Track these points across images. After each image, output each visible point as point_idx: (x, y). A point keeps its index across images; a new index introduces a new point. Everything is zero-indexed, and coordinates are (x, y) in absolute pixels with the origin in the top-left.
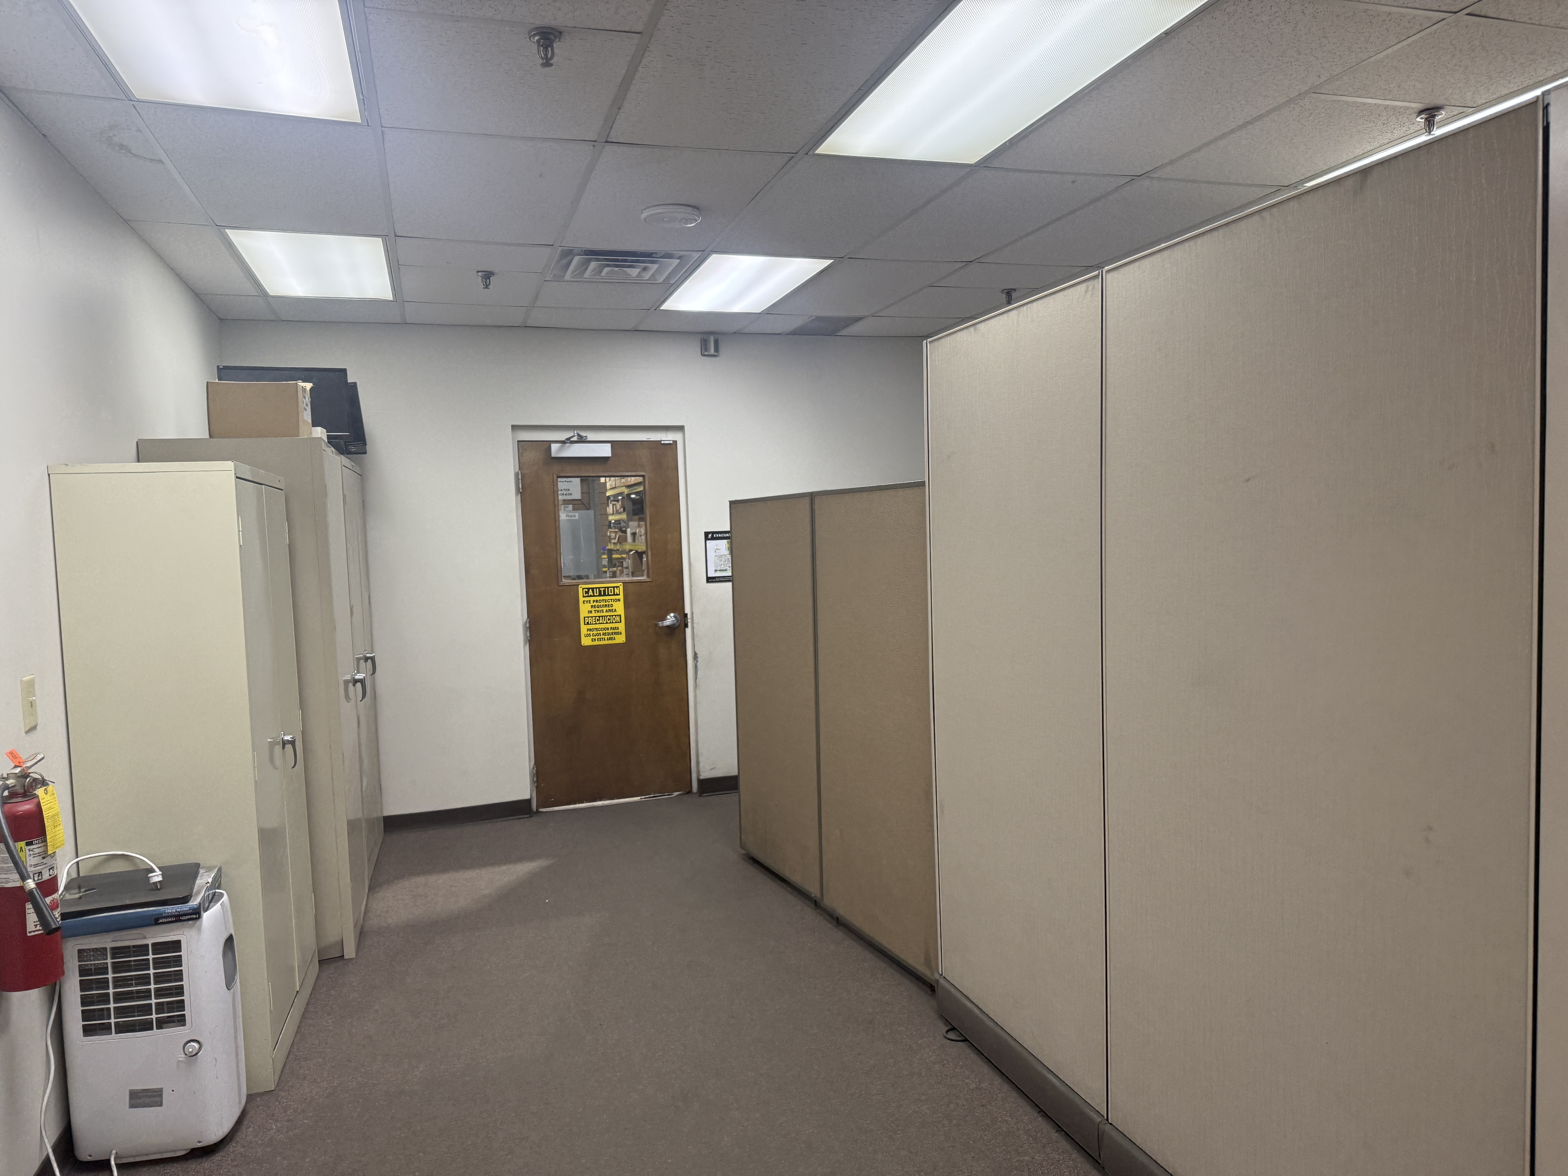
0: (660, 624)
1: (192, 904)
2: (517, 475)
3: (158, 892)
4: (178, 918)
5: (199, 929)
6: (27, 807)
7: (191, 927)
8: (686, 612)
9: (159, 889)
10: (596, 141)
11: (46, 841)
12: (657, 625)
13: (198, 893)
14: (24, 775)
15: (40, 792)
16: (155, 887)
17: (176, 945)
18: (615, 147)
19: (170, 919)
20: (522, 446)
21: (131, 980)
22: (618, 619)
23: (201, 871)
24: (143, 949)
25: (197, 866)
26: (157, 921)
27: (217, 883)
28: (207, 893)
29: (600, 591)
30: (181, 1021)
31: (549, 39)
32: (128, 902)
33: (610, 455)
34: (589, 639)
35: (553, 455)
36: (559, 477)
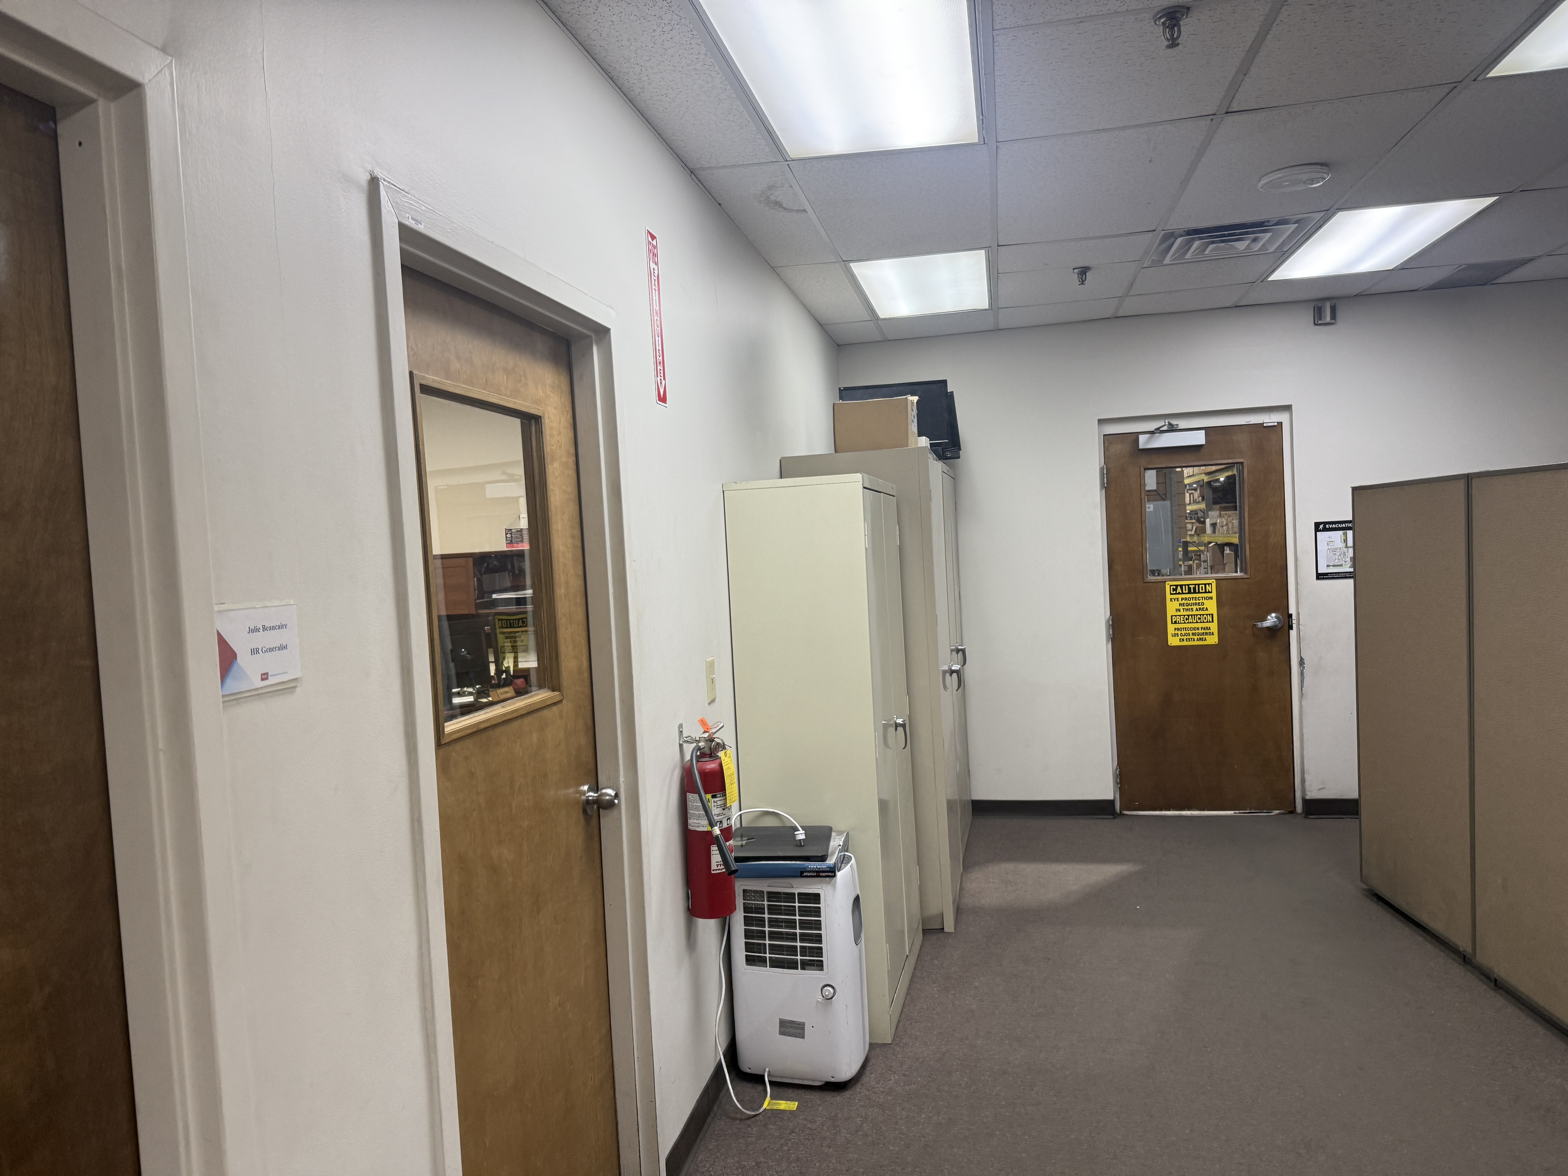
0: (1259, 624)
1: (829, 863)
2: (1102, 469)
3: (802, 848)
4: (818, 874)
5: (834, 886)
6: (711, 766)
7: (829, 883)
8: (1290, 612)
9: (803, 846)
10: (1214, 115)
11: (726, 795)
12: (1255, 625)
13: (833, 853)
14: (711, 740)
15: (721, 754)
16: (799, 844)
17: (816, 898)
18: (1236, 116)
19: (811, 874)
20: (1109, 440)
21: (781, 922)
22: (1210, 618)
23: (833, 834)
24: (790, 897)
25: (830, 829)
26: (801, 874)
27: (845, 847)
28: (840, 854)
29: (1189, 589)
30: (819, 965)
31: (1175, 18)
32: (780, 854)
33: (1204, 443)
34: (1177, 639)
35: (1141, 447)
36: (1145, 469)
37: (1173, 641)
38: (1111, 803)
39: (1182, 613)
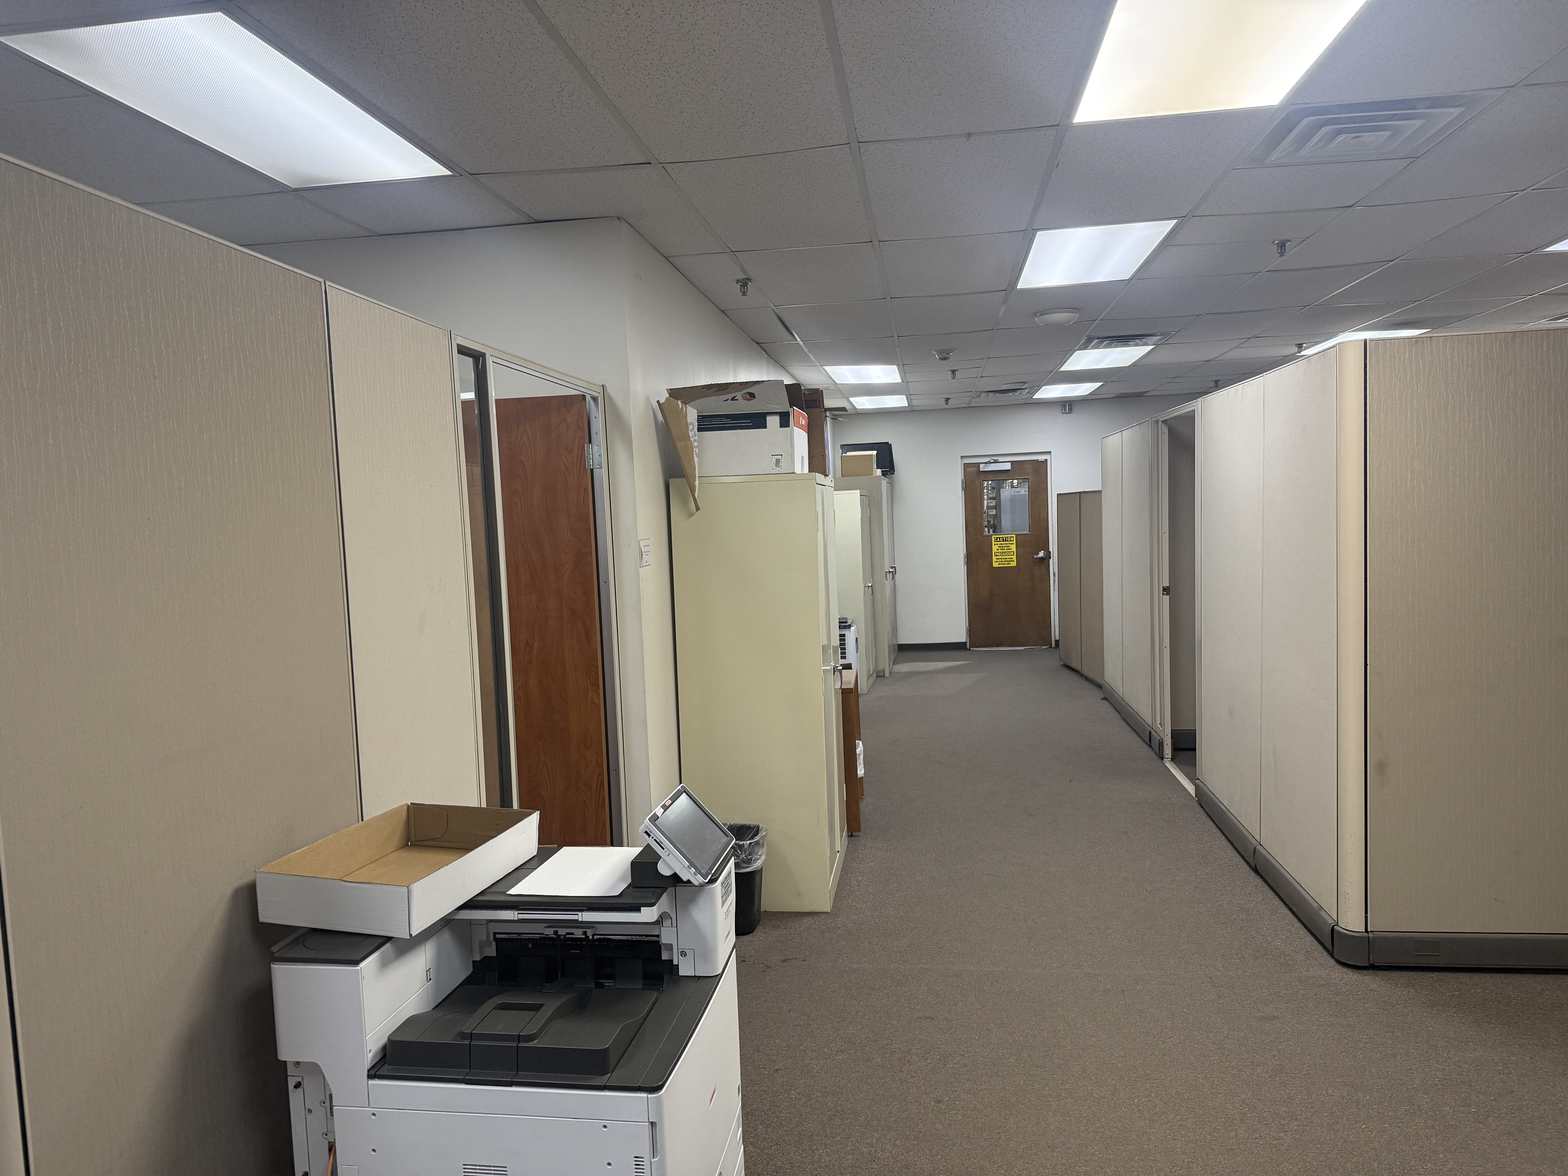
0: (1035, 557)
1: (848, 624)
2: (963, 480)
4: (845, 627)
5: (850, 632)
8: (1050, 551)
12: (1033, 557)
17: (844, 635)
20: (966, 466)
22: (1012, 553)
27: (852, 622)
29: (1003, 539)
30: (845, 658)
33: (1010, 469)
34: (997, 563)
35: (981, 470)
36: (983, 481)
37: (995, 565)
38: (965, 643)
39: (999, 551)
